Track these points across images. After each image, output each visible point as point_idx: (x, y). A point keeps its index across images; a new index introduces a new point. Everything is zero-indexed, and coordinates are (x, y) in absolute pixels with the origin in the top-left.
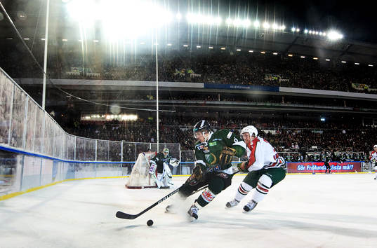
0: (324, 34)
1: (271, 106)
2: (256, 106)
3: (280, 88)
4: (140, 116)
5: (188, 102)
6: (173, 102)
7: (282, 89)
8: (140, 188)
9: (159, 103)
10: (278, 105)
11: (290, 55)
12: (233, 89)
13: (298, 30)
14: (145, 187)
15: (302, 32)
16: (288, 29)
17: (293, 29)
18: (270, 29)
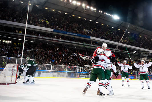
0: (112, 16)
1: (86, 45)
2: (79, 44)
3: (91, 37)
4: (12, 42)
5: (43, 38)
6: (34, 36)
7: (92, 38)
8: (5, 84)
9: (26, 36)
10: (89, 45)
11: (97, 22)
12: (68, 34)
13: (102, 12)
14: (8, 84)
15: (103, 13)
16: (97, 11)
17: (100, 11)
18: (90, 9)
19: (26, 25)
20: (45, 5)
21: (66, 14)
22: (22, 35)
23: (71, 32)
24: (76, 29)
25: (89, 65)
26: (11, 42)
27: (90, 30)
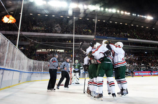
0: (146, 17)
3: (128, 39)
9: (74, 45)
11: (132, 25)
13: (135, 15)
15: (137, 16)
16: (131, 14)
17: (133, 15)
18: (124, 14)
19: (74, 36)
20: (87, 17)
21: (104, 21)
22: (72, 44)
23: (110, 37)
24: (114, 34)
25: (129, 65)
26: (63, 50)
27: (127, 33)
